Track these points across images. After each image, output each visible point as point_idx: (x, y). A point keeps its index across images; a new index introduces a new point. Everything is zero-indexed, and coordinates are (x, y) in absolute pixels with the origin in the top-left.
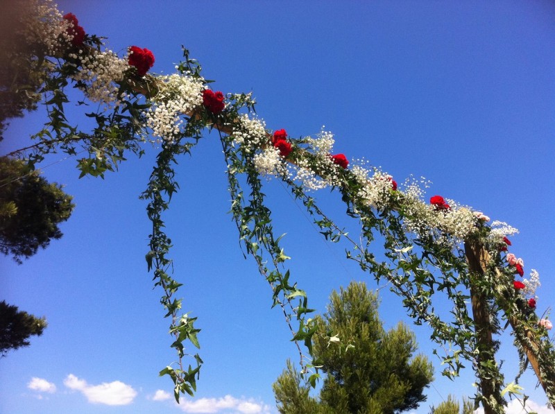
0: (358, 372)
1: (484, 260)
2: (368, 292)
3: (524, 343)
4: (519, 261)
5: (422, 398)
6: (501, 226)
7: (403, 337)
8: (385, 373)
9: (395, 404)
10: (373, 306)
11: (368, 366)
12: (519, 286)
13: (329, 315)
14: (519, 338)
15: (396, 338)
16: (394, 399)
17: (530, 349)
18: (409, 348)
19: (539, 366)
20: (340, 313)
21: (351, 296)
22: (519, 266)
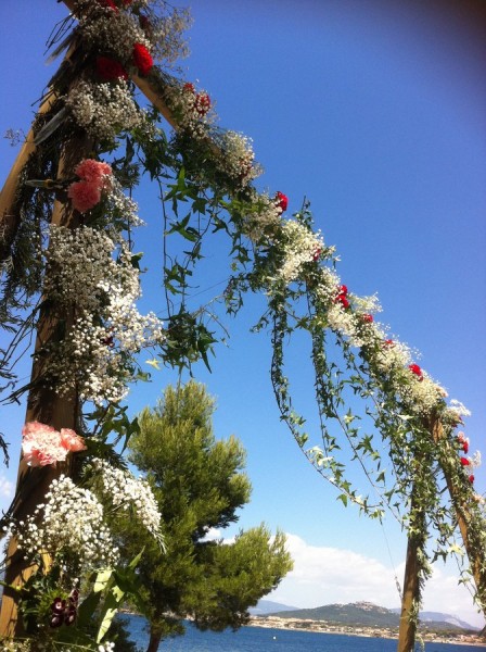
0: (181, 478)
1: (436, 431)
2: (205, 396)
3: (459, 511)
4: (467, 440)
5: (234, 519)
6: (458, 405)
7: (234, 452)
8: (206, 485)
9: (209, 519)
10: (207, 411)
11: (192, 474)
12: (465, 462)
13: (158, 410)
14: (455, 505)
15: (227, 451)
16: (211, 513)
17: (463, 517)
18: (236, 464)
19: (468, 533)
20: (172, 410)
21: (187, 395)
22: (465, 444)
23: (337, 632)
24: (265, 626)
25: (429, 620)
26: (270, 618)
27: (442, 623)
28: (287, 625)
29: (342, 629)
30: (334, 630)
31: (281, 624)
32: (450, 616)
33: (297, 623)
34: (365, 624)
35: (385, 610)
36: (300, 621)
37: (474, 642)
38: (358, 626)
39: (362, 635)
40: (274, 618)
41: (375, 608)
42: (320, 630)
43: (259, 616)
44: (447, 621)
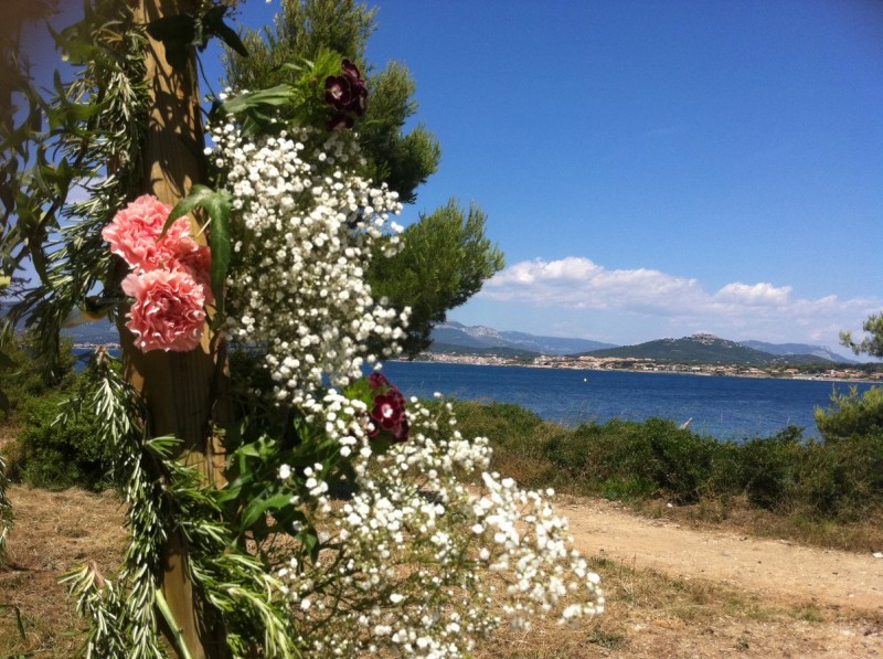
23: (667, 371)
24: (575, 367)
25: (790, 353)
26: (582, 358)
27: (808, 357)
28: (603, 366)
29: (674, 367)
30: (662, 369)
31: (596, 364)
32: (818, 348)
33: (616, 363)
34: (703, 361)
35: (731, 343)
36: (619, 360)
37: (849, 377)
38: (694, 364)
39: (700, 374)
40: (587, 358)
41: (718, 341)
42: (646, 369)
43: (567, 356)
44: (814, 354)
